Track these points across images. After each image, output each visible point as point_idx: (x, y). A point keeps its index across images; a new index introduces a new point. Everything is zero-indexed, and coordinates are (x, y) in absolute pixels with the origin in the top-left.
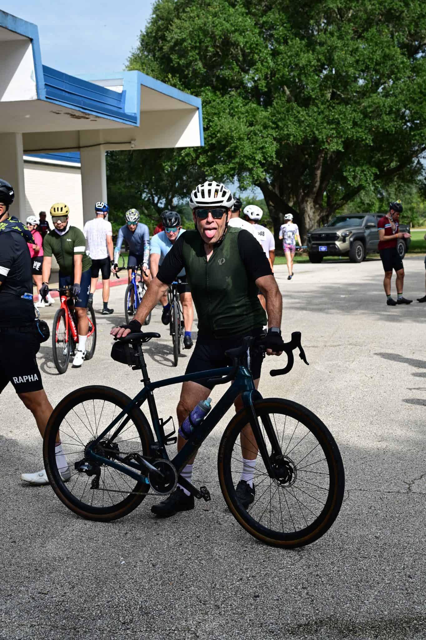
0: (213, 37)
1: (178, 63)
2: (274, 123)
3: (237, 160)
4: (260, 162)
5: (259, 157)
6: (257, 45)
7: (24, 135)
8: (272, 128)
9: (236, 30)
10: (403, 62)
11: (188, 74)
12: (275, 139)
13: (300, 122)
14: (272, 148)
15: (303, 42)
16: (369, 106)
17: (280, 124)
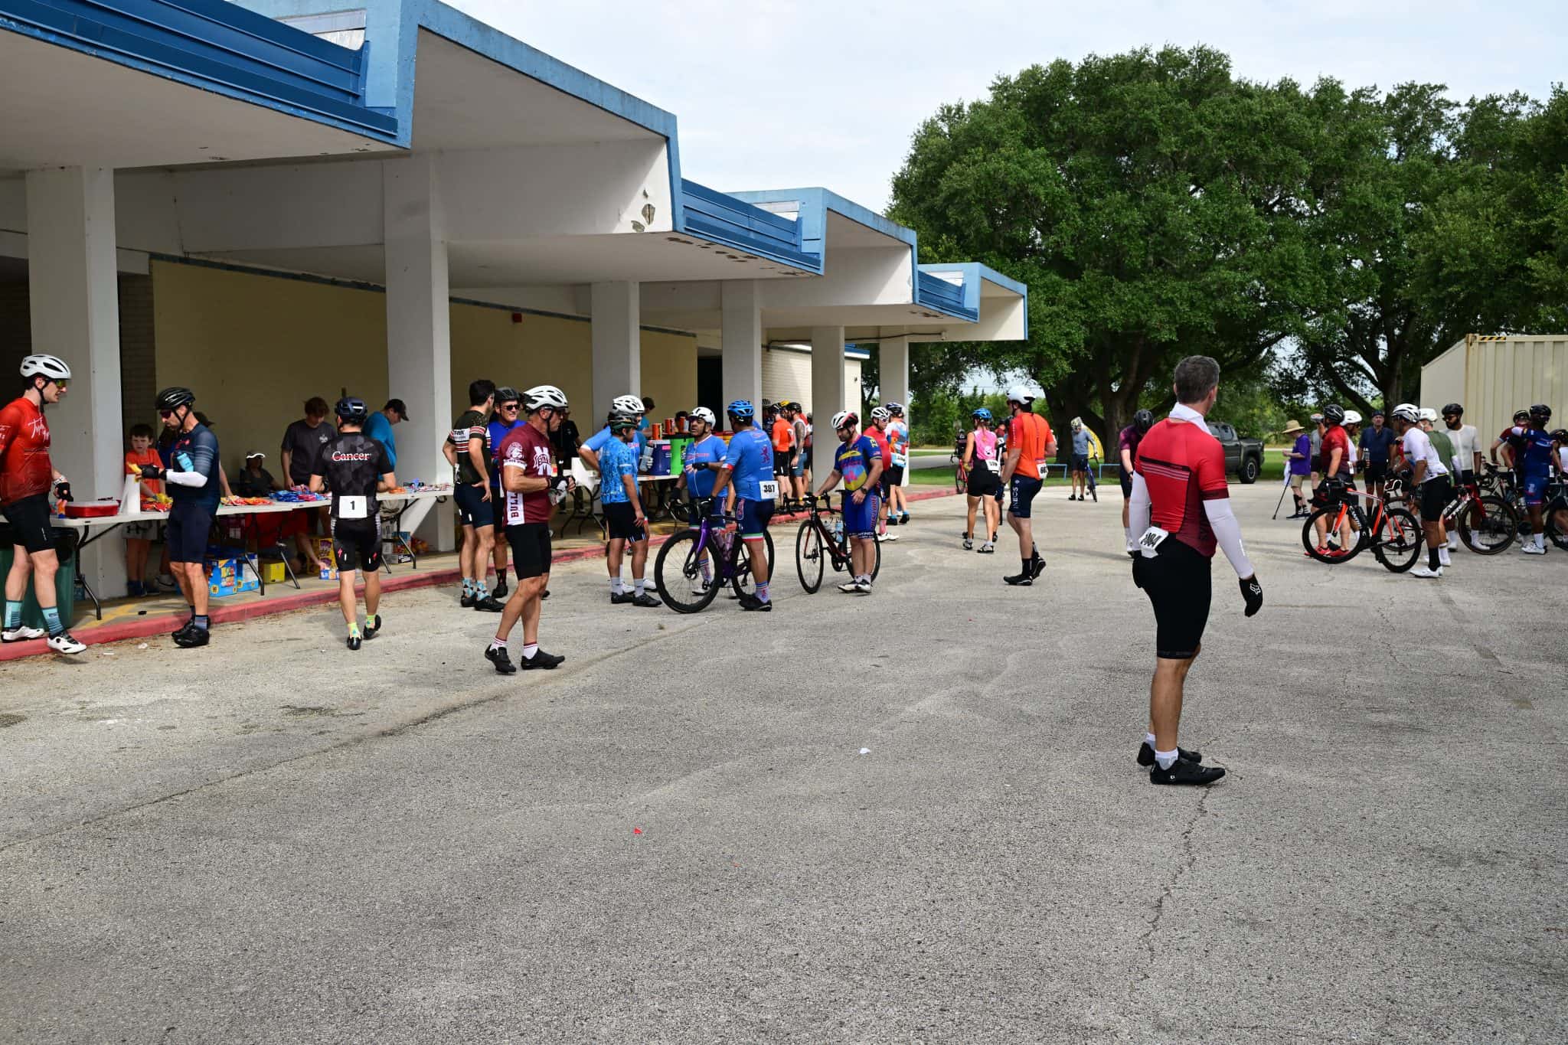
0: (1004, 186)
1: (957, 220)
2: (1082, 301)
3: (1035, 349)
4: (1064, 353)
5: (1063, 345)
6: (1061, 198)
7: (846, 328)
8: (1080, 309)
9: (1036, 179)
10: (1258, 225)
11: (969, 235)
12: (1084, 323)
13: (1120, 302)
14: (1080, 336)
15: (1126, 196)
16: (1214, 283)
17: (1091, 303)
